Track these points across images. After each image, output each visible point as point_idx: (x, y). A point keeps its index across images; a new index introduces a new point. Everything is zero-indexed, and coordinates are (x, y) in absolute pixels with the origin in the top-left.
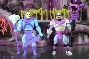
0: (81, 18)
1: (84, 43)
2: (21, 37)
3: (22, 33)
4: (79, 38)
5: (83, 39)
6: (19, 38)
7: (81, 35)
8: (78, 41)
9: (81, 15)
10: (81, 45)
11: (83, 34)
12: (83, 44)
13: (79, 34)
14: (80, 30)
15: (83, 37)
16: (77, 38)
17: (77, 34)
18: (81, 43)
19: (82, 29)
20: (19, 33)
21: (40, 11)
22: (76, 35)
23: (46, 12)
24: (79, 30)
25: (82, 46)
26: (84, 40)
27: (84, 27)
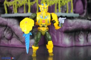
0: (85, 11)
1: (88, 44)
2: (5, 35)
3: (7, 29)
4: (80, 37)
5: (87, 39)
6: (3, 35)
7: (83, 33)
8: (79, 41)
9: (86, 7)
10: (83, 46)
11: (87, 33)
12: (87, 46)
13: (81, 32)
14: (82, 26)
15: (87, 36)
16: (78, 37)
17: (79, 32)
18: (84, 44)
19: (85, 25)
20: (3, 30)
21: (27, 1)
22: (76, 33)
23: (36, 3)
24: (80, 26)
25: (85, 48)
26: (89, 40)
27: (88, 23)
